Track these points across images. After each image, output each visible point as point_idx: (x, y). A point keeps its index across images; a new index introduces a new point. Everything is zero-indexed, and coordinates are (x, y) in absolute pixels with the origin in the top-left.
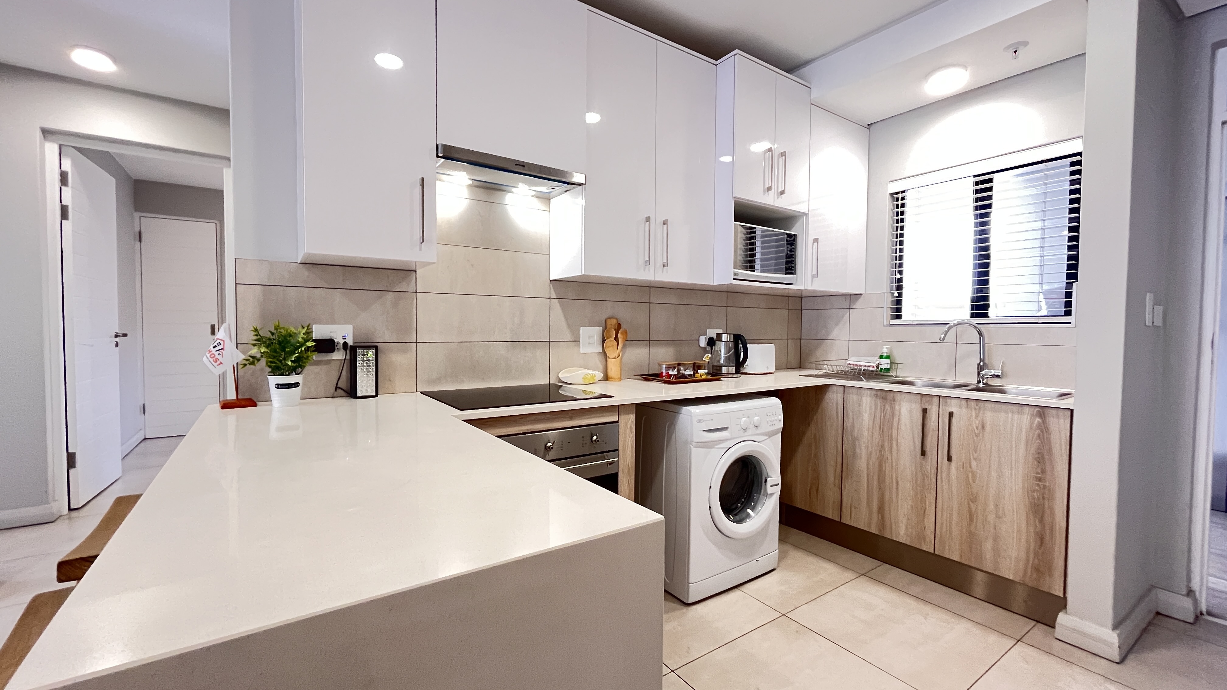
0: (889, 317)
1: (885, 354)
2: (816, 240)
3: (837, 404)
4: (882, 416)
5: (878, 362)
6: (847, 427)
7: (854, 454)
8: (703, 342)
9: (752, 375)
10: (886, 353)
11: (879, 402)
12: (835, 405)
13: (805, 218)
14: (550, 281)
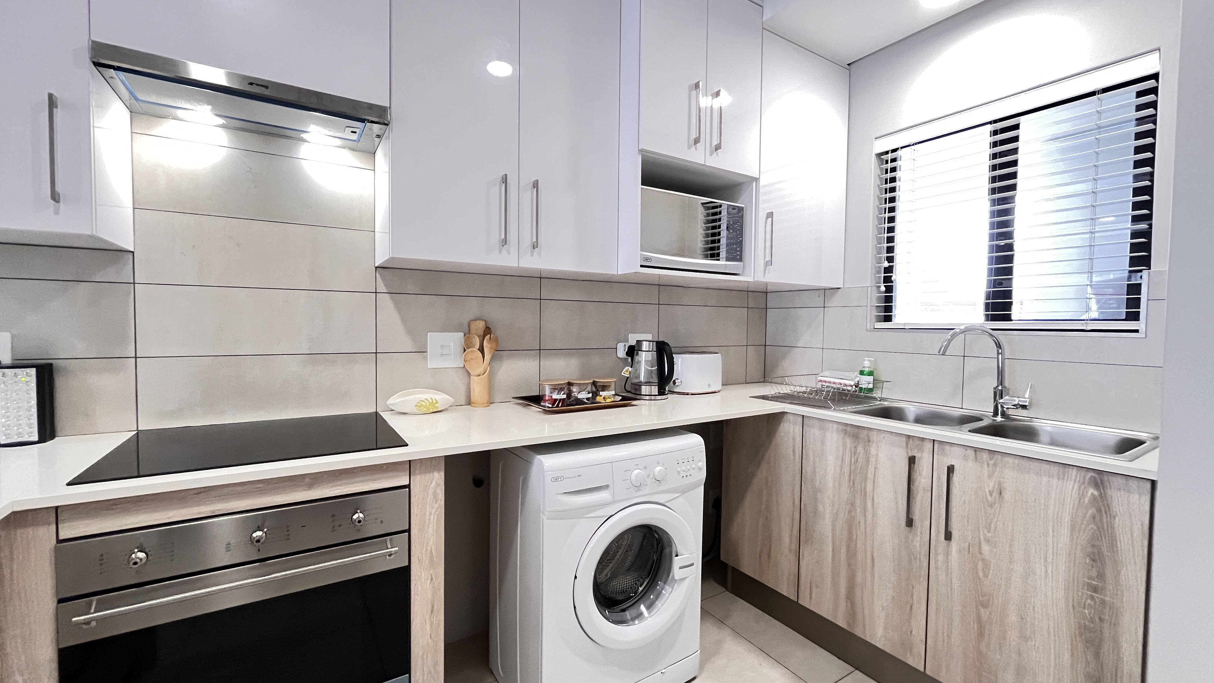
0: (874, 319)
1: (867, 369)
2: (770, 215)
3: (794, 439)
4: (853, 462)
5: (858, 379)
6: (806, 472)
7: (816, 512)
8: (622, 352)
9: (688, 394)
10: (869, 367)
11: (848, 441)
12: (791, 440)
13: (754, 184)
14: (376, 268)
